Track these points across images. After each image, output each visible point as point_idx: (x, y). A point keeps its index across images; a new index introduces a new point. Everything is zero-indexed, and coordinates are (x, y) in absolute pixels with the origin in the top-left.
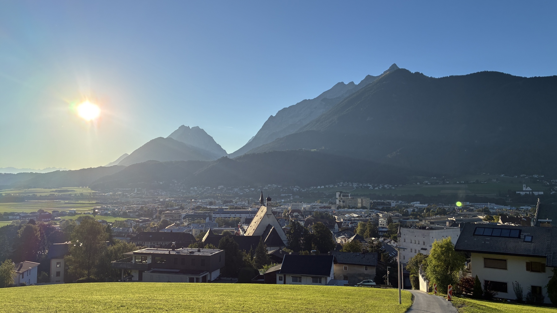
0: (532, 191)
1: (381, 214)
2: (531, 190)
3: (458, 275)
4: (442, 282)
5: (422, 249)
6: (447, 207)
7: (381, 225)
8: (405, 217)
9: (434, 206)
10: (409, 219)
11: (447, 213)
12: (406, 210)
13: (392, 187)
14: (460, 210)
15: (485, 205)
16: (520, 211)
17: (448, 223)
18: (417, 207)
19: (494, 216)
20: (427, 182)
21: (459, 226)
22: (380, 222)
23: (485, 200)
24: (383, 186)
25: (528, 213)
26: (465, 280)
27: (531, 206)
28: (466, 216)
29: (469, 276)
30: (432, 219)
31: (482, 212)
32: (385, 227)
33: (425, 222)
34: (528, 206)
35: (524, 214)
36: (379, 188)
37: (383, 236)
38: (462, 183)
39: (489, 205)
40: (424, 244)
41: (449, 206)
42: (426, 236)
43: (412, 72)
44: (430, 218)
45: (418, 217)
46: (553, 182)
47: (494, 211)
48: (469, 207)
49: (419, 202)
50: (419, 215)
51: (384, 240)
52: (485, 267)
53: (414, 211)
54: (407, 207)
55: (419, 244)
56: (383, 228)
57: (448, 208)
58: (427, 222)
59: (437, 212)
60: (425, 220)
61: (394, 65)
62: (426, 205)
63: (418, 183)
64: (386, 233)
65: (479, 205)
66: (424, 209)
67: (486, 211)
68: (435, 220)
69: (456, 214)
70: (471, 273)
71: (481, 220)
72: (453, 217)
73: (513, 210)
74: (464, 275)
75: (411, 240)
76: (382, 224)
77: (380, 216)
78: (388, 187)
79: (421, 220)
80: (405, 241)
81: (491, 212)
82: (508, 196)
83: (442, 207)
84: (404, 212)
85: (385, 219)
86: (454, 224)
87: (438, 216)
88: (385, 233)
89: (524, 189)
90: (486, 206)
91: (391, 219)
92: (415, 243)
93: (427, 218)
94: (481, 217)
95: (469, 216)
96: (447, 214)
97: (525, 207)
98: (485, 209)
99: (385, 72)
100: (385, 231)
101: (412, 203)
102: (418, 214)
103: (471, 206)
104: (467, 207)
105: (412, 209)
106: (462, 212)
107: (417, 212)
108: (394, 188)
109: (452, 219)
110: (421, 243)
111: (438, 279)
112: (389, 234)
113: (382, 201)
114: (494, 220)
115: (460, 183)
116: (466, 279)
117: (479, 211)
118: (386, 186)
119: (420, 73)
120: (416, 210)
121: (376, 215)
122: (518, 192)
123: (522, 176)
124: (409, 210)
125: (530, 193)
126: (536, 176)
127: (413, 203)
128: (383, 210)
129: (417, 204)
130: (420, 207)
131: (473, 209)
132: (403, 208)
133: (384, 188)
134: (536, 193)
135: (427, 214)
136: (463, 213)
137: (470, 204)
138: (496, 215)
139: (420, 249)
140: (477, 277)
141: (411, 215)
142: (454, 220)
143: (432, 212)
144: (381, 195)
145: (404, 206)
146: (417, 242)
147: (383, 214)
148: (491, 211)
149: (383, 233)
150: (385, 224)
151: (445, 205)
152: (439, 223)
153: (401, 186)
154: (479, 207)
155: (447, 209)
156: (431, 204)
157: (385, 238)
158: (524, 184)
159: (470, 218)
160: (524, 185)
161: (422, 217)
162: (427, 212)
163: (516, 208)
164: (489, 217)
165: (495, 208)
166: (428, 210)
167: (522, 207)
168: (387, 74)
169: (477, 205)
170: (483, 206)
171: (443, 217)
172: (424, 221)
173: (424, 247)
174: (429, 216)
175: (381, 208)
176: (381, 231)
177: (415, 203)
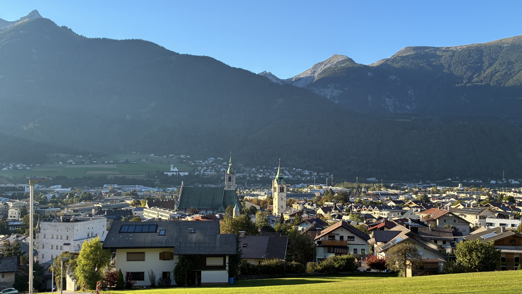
0: (178, 172)
1: (11, 203)
2: (177, 170)
3: (104, 271)
4: (89, 280)
5: (65, 244)
6: (92, 191)
7: (11, 217)
8: (43, 206)
9: (78, 190)
10: (48, 207)
11: (93, 198)
12: (45, 197)
13: (26, 167)
14: (107, 194)
15: (134, 187)
16: (166, 192)
17: (93, 210)
18: (58, 192)
19: (141, 201)
20: (71, 161)
21: (106, 213)
22: (10, 213)
23: (134, 182)
24: (14, 166)
25: (173, 195)
26: (110, 274)
27: (176, 187)
28: (113, 202)
29: (114, 270)
30: (76, 207)
31: (130, 195)
32: (16, 220)
33: (68, 210)
34: (174, 187)
35: (169, 196)
36: (8, 168)
37: (15, 232)
38: (111, 163)
39: (137, 188)
40: (67, 239)
41: (95, 189)
42: (70, 229)
43: (58, 25)
44: (74, 206)
45: (59, 204)
46: (197, 162)
47: (142, 194)
48: (117, 190)
49: (60, 186)
50: (61, 202)
51: (17, 237)
52: (127, 260)
53: (54, 197)
54: (45, 192)
55: (61, 239)
56: (15, 221)
57: (94, 192)
58: (70, 210)
59: (82, 197)
60: (68, 208)
61: (35, 12)
62: (69, 189)
63: (61, 163)
64: (19, 227)
65: (128, 187)
66: (67, 194)
67: (134, 194)
68: (79, 208)
69: (103, 199)
70: (115, 267)
71: (128, 205)
72: (100, 204)
73: (160, 192)
74: (109, 270)
75: (53, 236)
76: (13, 215)
77: (10, 205)
78: (21, 167)
79: (63, 209)
80: (45, 237)
81: (139, 196)
82: (156, 177)
83: (88, 192)
84: (42, 199)
85: (17, 210)
86: (100, 212)
87: (83, 203)
88: (17, 227)
89: (172, 170)
90: (134, 189)
91: (26, 210)
92: (57, 238)
93: (70, 205)
94: (128, 202)
95: (116, 201)
96: (93, 200)
97: (171, 188)
98: (133, 192)
99: (22, 19)
100: (17, 226)
101: (51, 187)
102: (58, 202)
103: (119, 189)
104: (115, 190)
105: (51, 195)
106: (109, 196)
107: (58, 198)
108: (29, 168)
109: (98, 205)
110: (64, 237)
111: (86, 277)
112: (22, 229)
113: (13, 185)
114: (141, 204)
115: (109, 163)
116: (112, 273)
117: (127, 195)
118: (18, 166)
119: (69, 28)
120: (57, 196)
121: (4, 204)
122: (166, 173)
123: (170, 156)
124: (47, 196)
125: (176, 173)
126: (182, 156)
127: (53, 187)
128: (13, 198)
129: (57, 188)
130: (61, 192)
131: (120, 193)
132: (41, 194)
133: (15, 168)
134: (182, 174)
135: (70, 201)
136: (110, 198)
137: (118, 187)
138: (143, 198)
139: (62, 245)
140: (120, 270)
141: (51, 202)
142: (101, 206)
143: (76, 198)
144: (12, 178)
145: (42, 192)
146: (59, 237)
147: (14, 203)
148: (139, 194)
149: (14, 227)
150: (17, 216)
151: (91, 188)
152: (83, 211)
153: (39, 166)
154: (128, 189)
155: (93, 194)
156: (75, 188)
157: (18, 234)
158: (172, 164)
159: (118, 203)
160: (171, 166)
161: (64, 205)
162: (69, 198)
163: (163, 190)
164: (136, 201)
165: (143, 190)
166: (72, 195)
167: (168, 189)
168: (25, 21)
169: (126, 187)
170: (131, 189)
171: (88, 203)
172: (66, 209)
173: (67, 242)
174: (72, 202)
175: (10, 194)
176: (12, 226)
177: (56, 186)
